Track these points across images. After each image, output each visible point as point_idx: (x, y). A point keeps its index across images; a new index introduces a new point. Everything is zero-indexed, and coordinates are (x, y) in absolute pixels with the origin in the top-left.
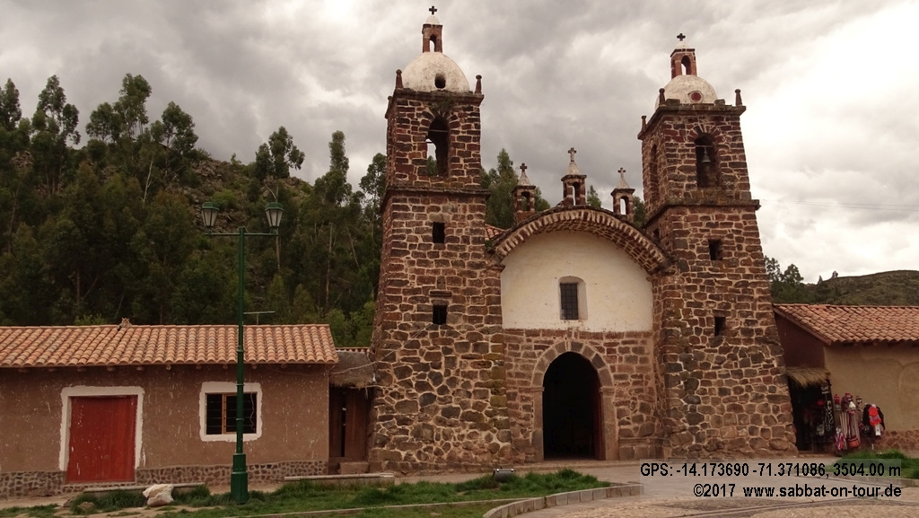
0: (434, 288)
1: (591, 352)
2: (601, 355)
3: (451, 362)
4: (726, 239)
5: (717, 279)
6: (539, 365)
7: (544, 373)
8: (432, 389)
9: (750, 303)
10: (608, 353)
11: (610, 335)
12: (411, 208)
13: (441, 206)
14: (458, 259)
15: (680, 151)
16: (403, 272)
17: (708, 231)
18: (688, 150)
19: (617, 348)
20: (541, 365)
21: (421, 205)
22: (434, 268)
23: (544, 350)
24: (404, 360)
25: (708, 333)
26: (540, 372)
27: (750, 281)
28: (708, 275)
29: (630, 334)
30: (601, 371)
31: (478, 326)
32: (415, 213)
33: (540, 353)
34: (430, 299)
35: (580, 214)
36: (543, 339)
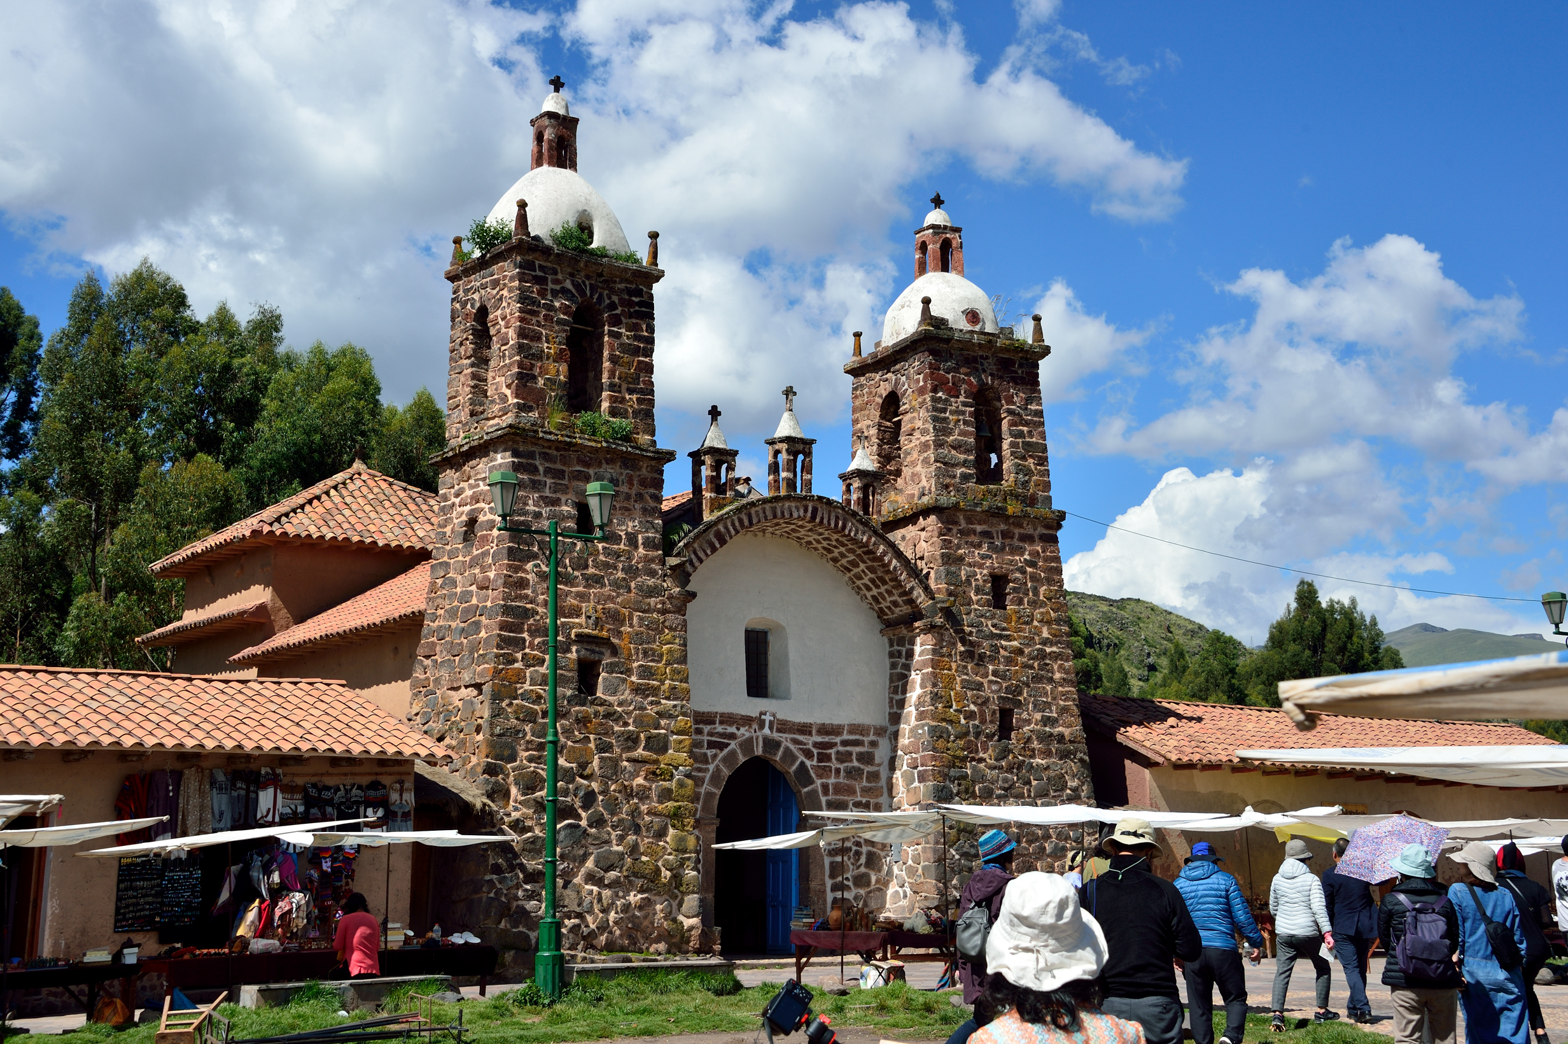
0: (581, 626)
1: (794, 758)
2: (808, 763)
4: (1018, 575)
5: (1003, 643)
6: (712, 777)
7: (718, 792)
8: (579, 817)
9: (1049, 688)
10: (819, 760)
11: (824, 730)
12: (541, 469)
13: (591, 472)
14: (620, 575)
15: (952, 413)
16: (529, 592)
17: (991, 557)
18: (963, 413)
19: (832, 751)
20: (715, 779)
21: (558, 466)
22: (581, 589)
23: (721, 750)
24: (530, 760)
25: (990, 737)
26: (712, 790)
27: (1048, 650)
28: (992, 636)
29: (855, 729)
30: (807, 792)
31: (652, 703)
32: (549, 481)
33: (715, 756)
34: (574, 648)
35: (806, 511)
36: (719, 729)
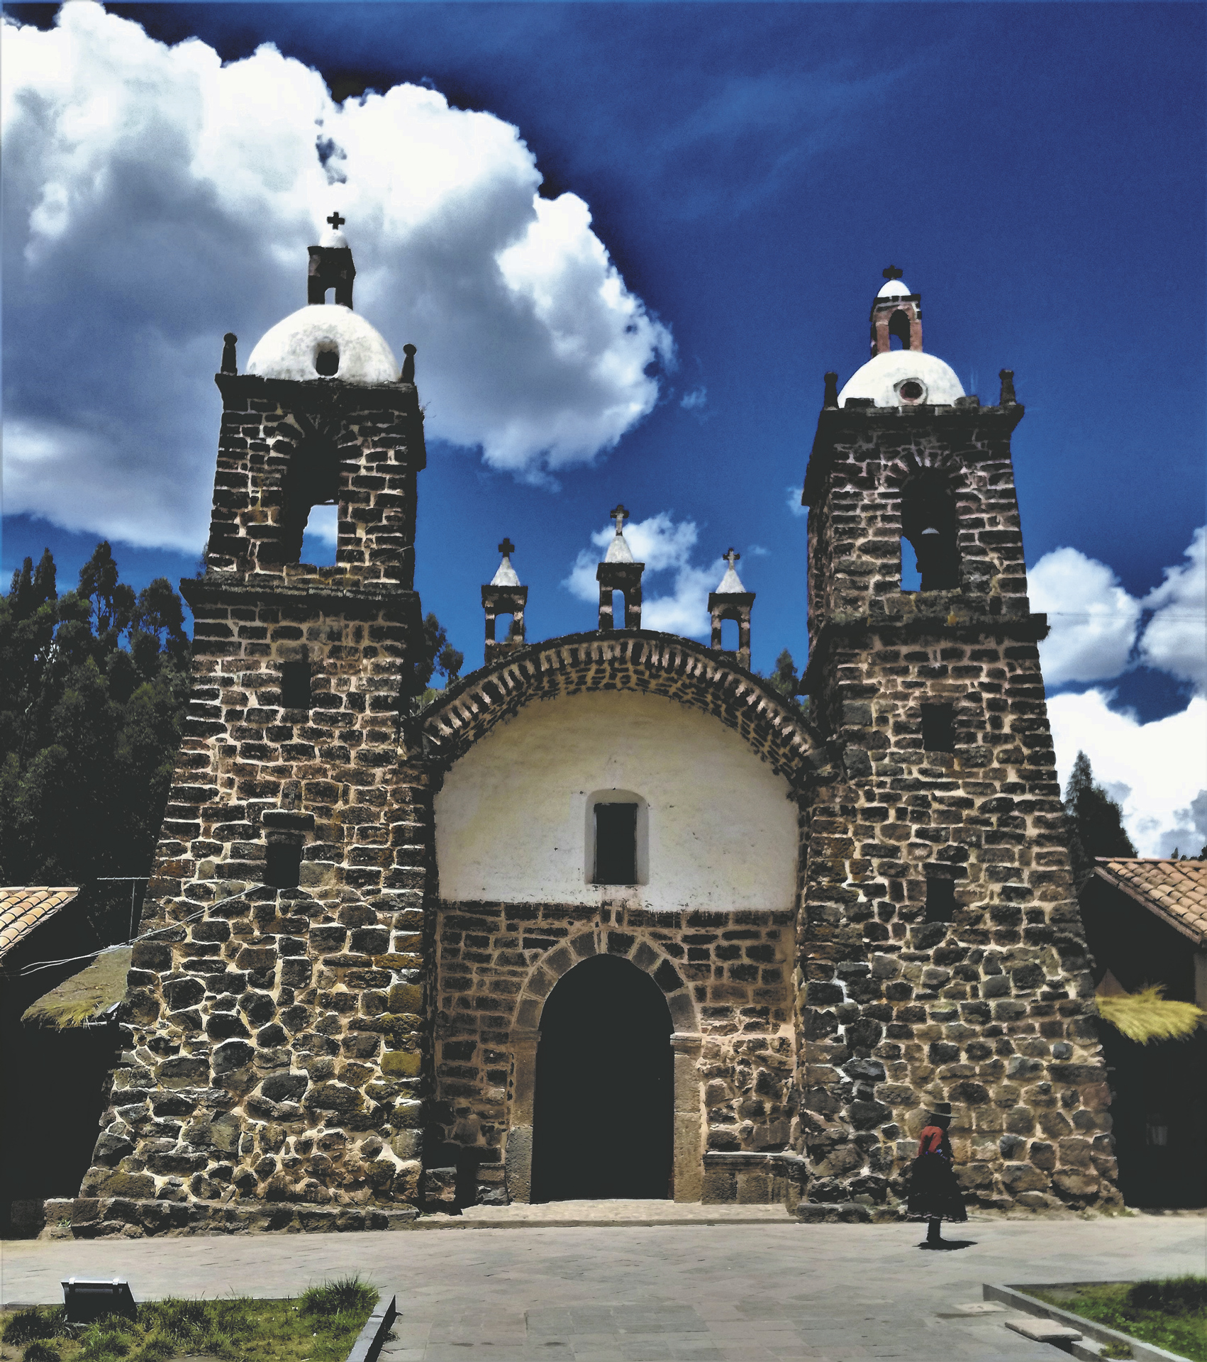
0: (274, 805)
1: (653, 956)
2: (675, 962)
3: (298, 973)
4: (965, 704)
5: (938, 793)
6: (532, 983)
7: (542, 1001)
8: (246, 1034)
9: (1017, 849)
10: (690, 958)
11: (697, 919)
12: (236, 630)
13: (304, 627)
14: (337, 743)
15: (865, 508)
16: (208, 770)
17: (921, 685)
18: (884, 507)
19: (711, 947)
20: (538, 983)
21: (257, 623)
22: (280, 762)
23: (545, 949)
24: (187, 966)
25: (908, 917)
26: (534, 997)
27: (1017, 799)
28: (918, 785)
29: (744, 917)
30: (673, 999)
31: (368, 893)
32: (244, 642)
33: (535, 957)
34: (263, 833)
35: (624, 649)
36: (544, 924)
